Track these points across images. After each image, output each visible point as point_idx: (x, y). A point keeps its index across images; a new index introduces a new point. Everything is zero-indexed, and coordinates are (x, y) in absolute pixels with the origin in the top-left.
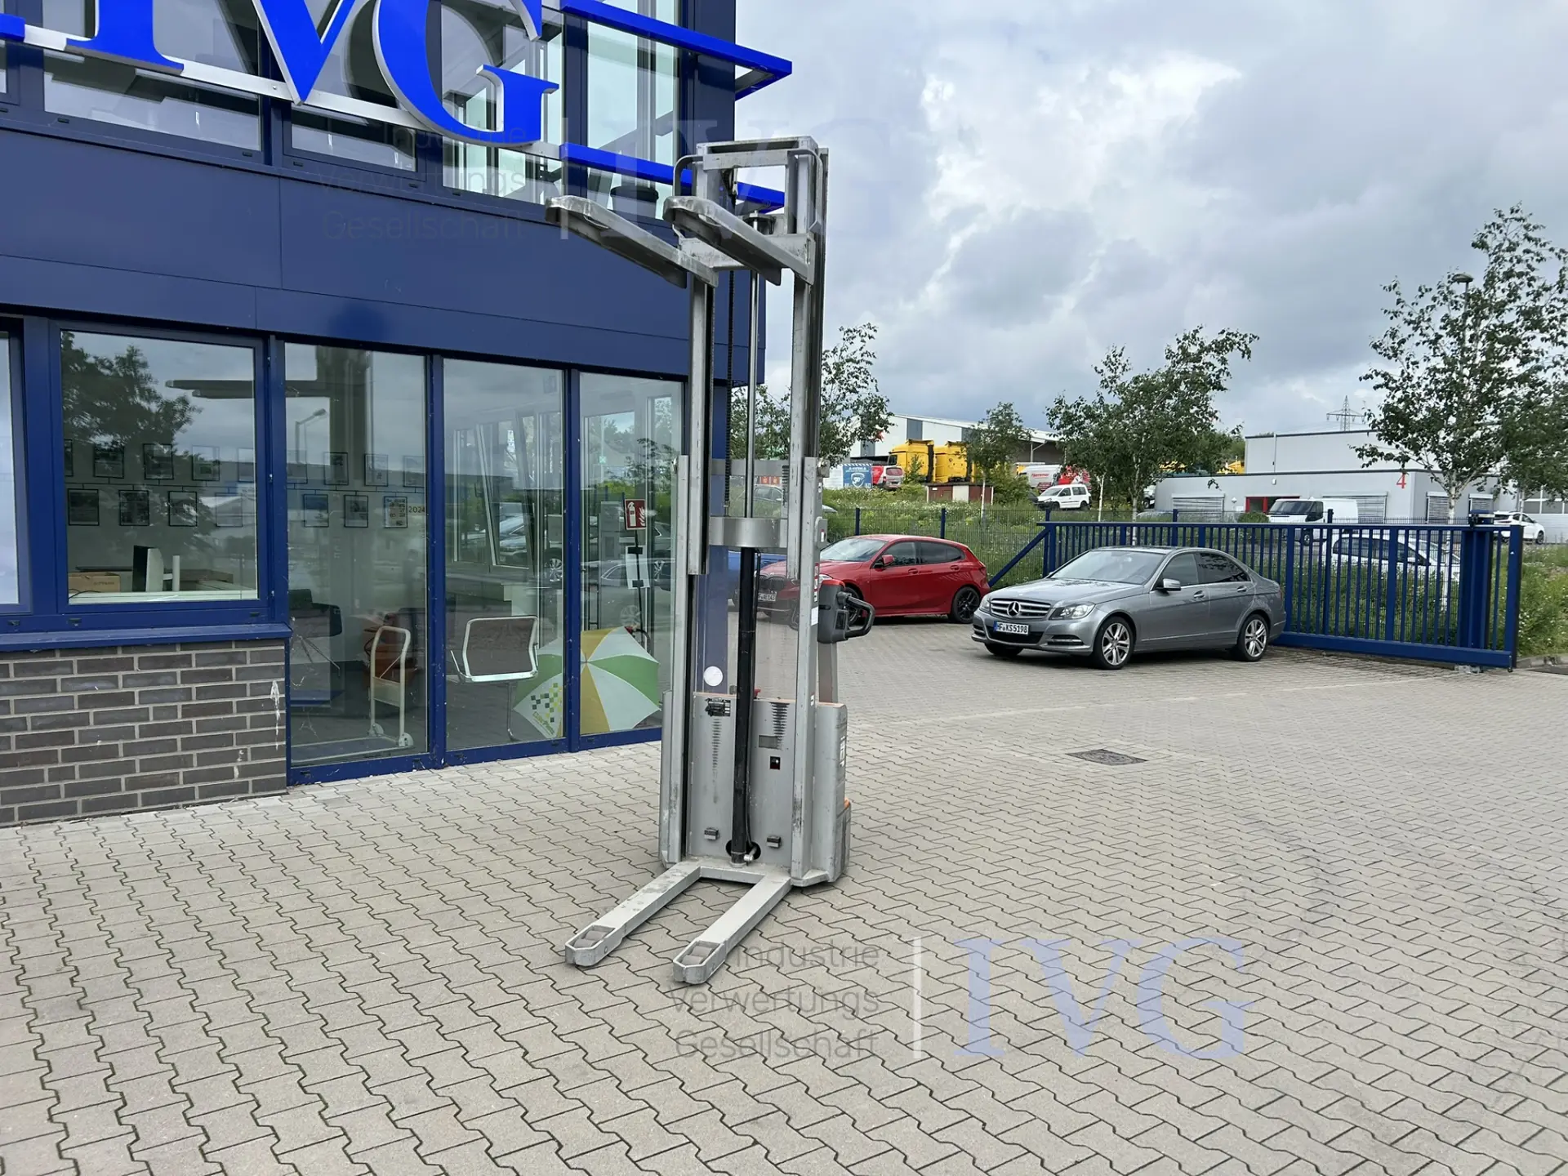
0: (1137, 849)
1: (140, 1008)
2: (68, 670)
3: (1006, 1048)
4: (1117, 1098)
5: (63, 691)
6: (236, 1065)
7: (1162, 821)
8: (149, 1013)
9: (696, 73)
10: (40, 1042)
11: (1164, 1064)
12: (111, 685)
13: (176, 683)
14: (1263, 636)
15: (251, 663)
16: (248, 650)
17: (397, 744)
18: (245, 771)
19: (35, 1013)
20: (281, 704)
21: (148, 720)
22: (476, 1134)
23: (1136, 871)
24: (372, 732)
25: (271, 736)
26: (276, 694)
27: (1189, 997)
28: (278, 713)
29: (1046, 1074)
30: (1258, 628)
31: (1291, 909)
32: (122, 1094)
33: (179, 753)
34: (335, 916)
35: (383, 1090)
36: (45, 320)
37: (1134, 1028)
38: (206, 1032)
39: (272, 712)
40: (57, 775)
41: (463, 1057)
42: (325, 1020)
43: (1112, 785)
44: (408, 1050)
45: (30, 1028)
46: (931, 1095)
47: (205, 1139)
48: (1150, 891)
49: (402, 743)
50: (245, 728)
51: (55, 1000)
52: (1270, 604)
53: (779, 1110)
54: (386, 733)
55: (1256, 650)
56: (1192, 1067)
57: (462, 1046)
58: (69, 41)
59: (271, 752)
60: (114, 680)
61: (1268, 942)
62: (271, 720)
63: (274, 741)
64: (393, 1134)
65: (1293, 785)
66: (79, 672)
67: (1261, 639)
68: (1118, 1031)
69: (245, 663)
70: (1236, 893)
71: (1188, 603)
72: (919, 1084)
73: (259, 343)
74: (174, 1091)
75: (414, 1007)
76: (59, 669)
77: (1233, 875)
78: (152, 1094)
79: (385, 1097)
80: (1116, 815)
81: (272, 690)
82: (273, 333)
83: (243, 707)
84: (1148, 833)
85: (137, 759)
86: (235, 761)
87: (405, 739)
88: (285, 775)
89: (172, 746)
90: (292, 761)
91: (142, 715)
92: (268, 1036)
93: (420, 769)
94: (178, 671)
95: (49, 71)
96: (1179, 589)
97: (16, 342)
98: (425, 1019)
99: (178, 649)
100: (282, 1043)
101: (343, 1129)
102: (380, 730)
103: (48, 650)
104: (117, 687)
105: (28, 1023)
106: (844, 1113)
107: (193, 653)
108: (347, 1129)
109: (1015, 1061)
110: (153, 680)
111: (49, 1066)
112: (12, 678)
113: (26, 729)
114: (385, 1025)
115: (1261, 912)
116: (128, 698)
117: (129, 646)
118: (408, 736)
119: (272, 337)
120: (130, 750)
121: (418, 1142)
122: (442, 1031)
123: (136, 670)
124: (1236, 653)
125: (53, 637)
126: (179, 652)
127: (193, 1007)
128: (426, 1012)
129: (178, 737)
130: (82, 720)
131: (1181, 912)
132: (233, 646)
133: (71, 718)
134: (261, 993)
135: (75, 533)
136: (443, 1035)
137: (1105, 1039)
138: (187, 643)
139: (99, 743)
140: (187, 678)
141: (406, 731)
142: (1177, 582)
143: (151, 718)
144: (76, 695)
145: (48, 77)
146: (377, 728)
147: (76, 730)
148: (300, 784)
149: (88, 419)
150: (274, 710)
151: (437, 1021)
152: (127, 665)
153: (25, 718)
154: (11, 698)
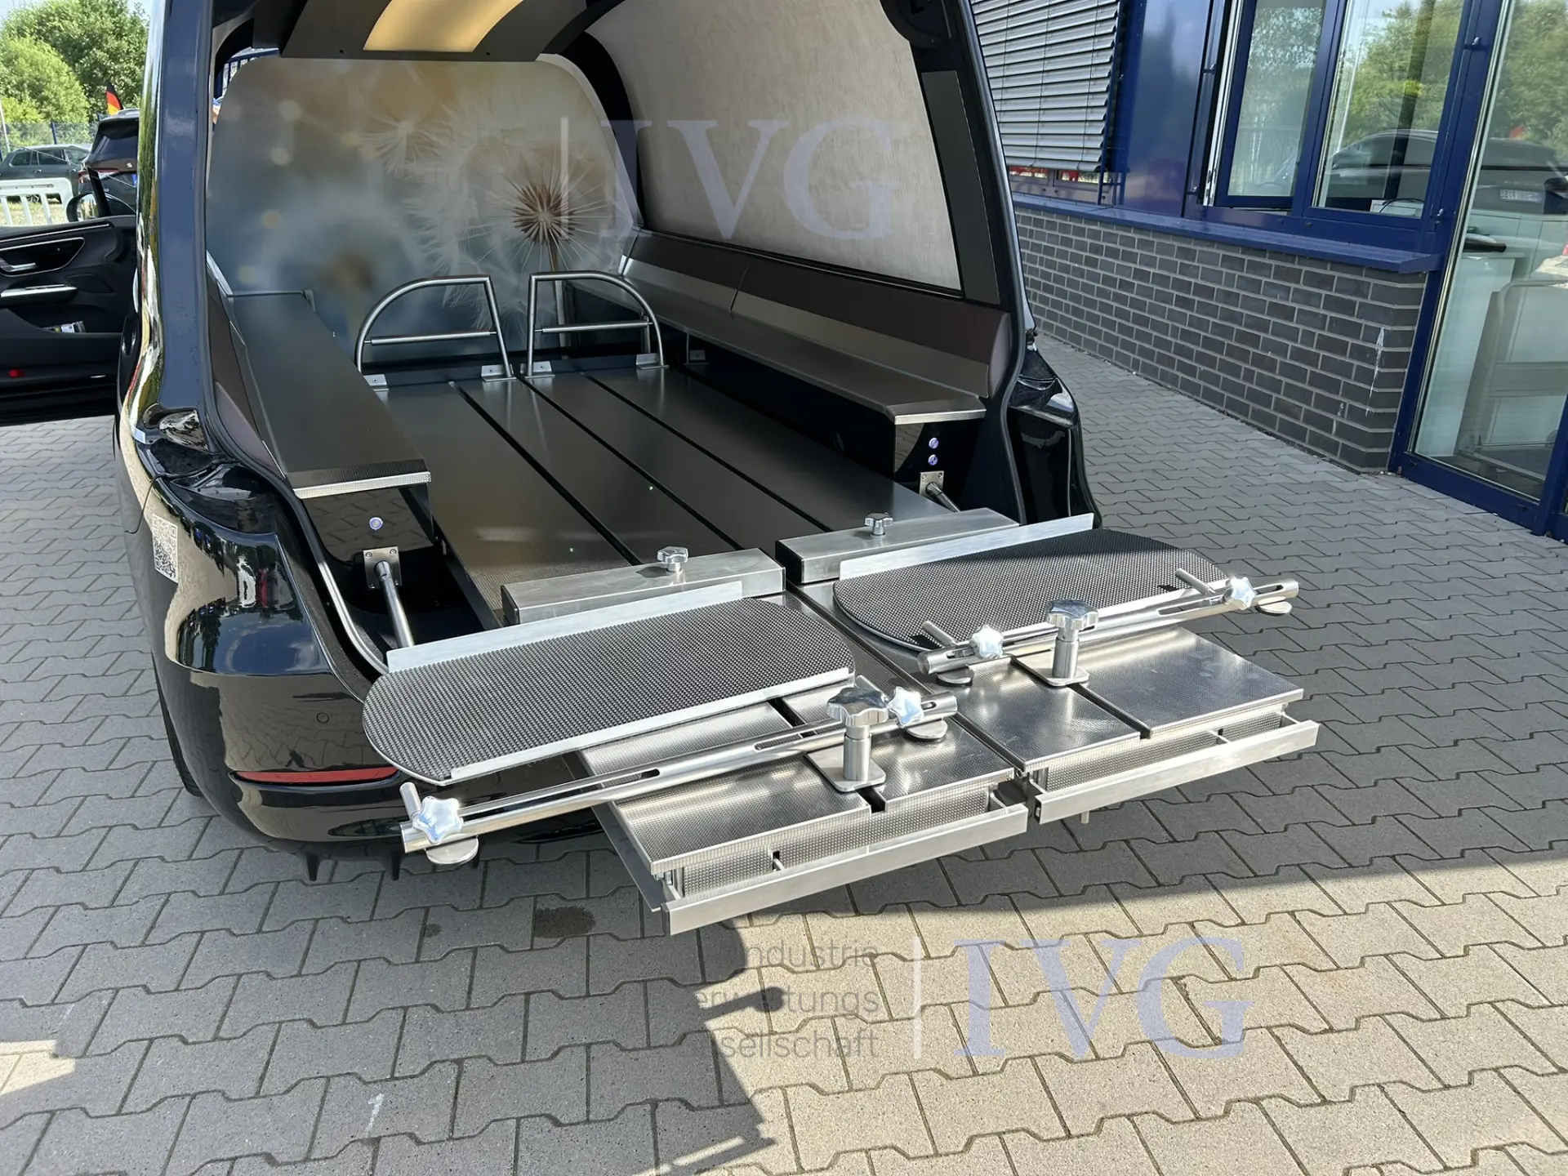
5: (1264, 295)
12: (1285, 297)
13: (1319, 307)
15: (1370, 299)
16: (1372, 282)
18: (1342, 431)
20: (1380, 359)
21: (1296, 341)
25: (1364, 396)
26: (1379, 346)
28: (1376, 370)
33: (1306, 386)
39: (1372, 367)
40: (1249, 376)
50: (1350, 378)
59: (1361, 417)
60: (1287, 291)
63: (1367, 404)
66: (1274, 278)
69: (1366, 298)
76: (1265, 272)
81: (1379, 340)
83: (1355, 351)
85: (1284, 380)
86: (1336, 413)
89: (1303, 376)
91: (1293, 335)
94: (1323, 293)
99: (1328, 267)
104: (1287, 300)
107: (1337, 275)
110: (1308, 299)
112: (1244, 274)
116: (1289, 314)
117: (1303, 256)
120: (1282, 369)
123: (1300, 286)
126: (1327, 272)
129: (1310, 369)
130: (1266, 327)
132: (1364, 273)
133: (1261, 322)
138: (1335, 262)
139: (1269, 354)
140: (1326, 303)
143: (1299, 341)
144: (1268, 300)
147: (1262, 335)
150: (1374, 364)
152: (1296, 277)
154: (1242, 293)
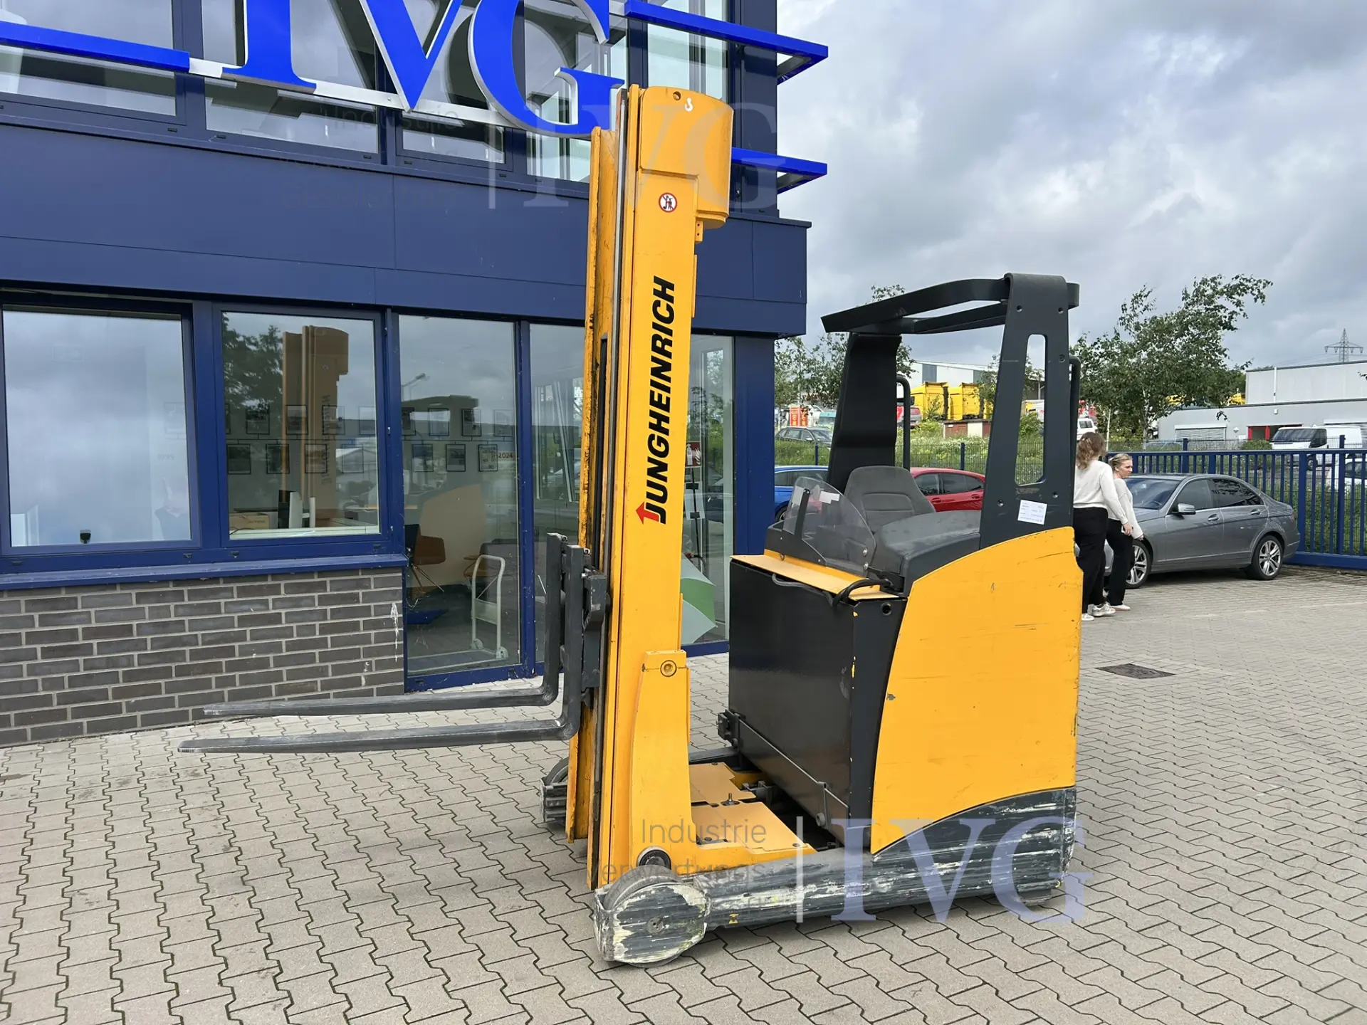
0: (1175, 759)
1: (292, 885)
2: (229, 594)
3: (1066, 951)
4: (1182, 1005)
5: (226, 613)
6: (372, 939)
7: (1198, 733)
8: (299, 890)
9: (743, 62)
10: (211, 914)
11: (1227, 973)
12: (262, 607)
13: (314, 605)
14: (1277, 556)
15: (375, 588)
16: (372, 577)
17: (495, 656)
18: (371, 680)
19: (207, 887)
20: (399, 623)
21: (292, 636)
22: (578, 1013)
23: (1176, 780)
24: (473, 645)
25: (391, 650)
26: (395, 614)
27: (1244, 907)
28: (397, 630)
29: (1107, 978)
30: (1272, 548)
31: (1340, 821)
32: (278, 962)
33: (318, 664)
34: (449, 807)
35: (496, 967)
36: (209, 303)
37: (1192, 935)
38: (347, 909)
39: (392, 630)
40: (223, 682)
41: (563, 939)
42: (444, 902)
43: (1144, 698)
44: (516, 932)
45: (203, 901)
46: (997, 994)
47: (348, 1006)
48: (1193, 800)
49: (499, 656)
50: (370, 643)
51: (223, 876)
52: (1282, 525)
53: (853, 1002)
54: (485, 647)
55: (1271, 569)
56: (1256, 978)
57: (562, 929)
58: (225, 70)
59: (391, 664)
60: (266, 603)
61: (1319, 853)
62: (391, 637)
63: (394, 654)
64: (506, 1009)
65: (1325, 699)
66: (238, 597)
67: (1275, 558)
68: (1176, 938)
69: (370, 588)
70: (1281, 804)
71: (1201, 526)
72: (985, 983)
73: (378, 316)
74: (321, 961)
75: (519, 891)
76: (223, 594)
77: (1276, 787)
78: (303, 963)
79: (499, 974)
80: (1151, 727)
81: (392, 611)
82: (390, 307)
83: (368, 625)
84: (1184, 744)
85: (284, 669)
86: (362, 671)
87: (501, 652)
88: (403, 683)
89: (311, 658)
90: (409, 671)
91: (287, 632)
92: (397, 913)
93: (514, 678)
94: (316, 595)
95: (210, 96)
96: (1194, 513)
97: (186, 322)
98: (529, 904)
99: (316, 576)
100: (410, 921)
101: (464, 1002)
102: (480, 644)
103: (214, 578)
104: (268, 609)
105: (201, 897)
106: (914, 1008)
107: (328, 580)
108: (467, 1002)
109: (1077, 965)
110: (296, 602)
111: (219, 935)
112: (186, 602)
113: (197, 644)
114: (495, 907)
115: (1308, 823)
116: (276, 618)
117: (277, 574)
118: (504, 650)
119: (389, 311)
120: (280, 662)
121: (529, 1018)
122: (544, 915)
123: (283, 595)
124: (1251, 572)
125: (218, 567)
126: (316, 579)
127: (334, 885)
128: (529, 897)
129: (317, 651)
130: (241, 637)
131: (1227, 822)
132: (360, 573)
133: (232, 635)
134: (390, 876)
135: (233, 480)
136: (545, 919)
137: (1164, 946)
138: (323, 571)
139: (254, 656)
140: (323, 600)
141: (502, 645)
142: (1192, 507)
143: (295, 635)
144: (236, 616)
145: (209, 101)
146: (477, 643)
147: (236, 645)
148: (416, 691)
149: (240, 387)
150: (393, 627)
151: (540, 905)
152: (276, 590)
153: (196, 635)
154: (186, 619)
